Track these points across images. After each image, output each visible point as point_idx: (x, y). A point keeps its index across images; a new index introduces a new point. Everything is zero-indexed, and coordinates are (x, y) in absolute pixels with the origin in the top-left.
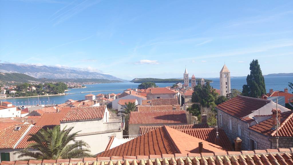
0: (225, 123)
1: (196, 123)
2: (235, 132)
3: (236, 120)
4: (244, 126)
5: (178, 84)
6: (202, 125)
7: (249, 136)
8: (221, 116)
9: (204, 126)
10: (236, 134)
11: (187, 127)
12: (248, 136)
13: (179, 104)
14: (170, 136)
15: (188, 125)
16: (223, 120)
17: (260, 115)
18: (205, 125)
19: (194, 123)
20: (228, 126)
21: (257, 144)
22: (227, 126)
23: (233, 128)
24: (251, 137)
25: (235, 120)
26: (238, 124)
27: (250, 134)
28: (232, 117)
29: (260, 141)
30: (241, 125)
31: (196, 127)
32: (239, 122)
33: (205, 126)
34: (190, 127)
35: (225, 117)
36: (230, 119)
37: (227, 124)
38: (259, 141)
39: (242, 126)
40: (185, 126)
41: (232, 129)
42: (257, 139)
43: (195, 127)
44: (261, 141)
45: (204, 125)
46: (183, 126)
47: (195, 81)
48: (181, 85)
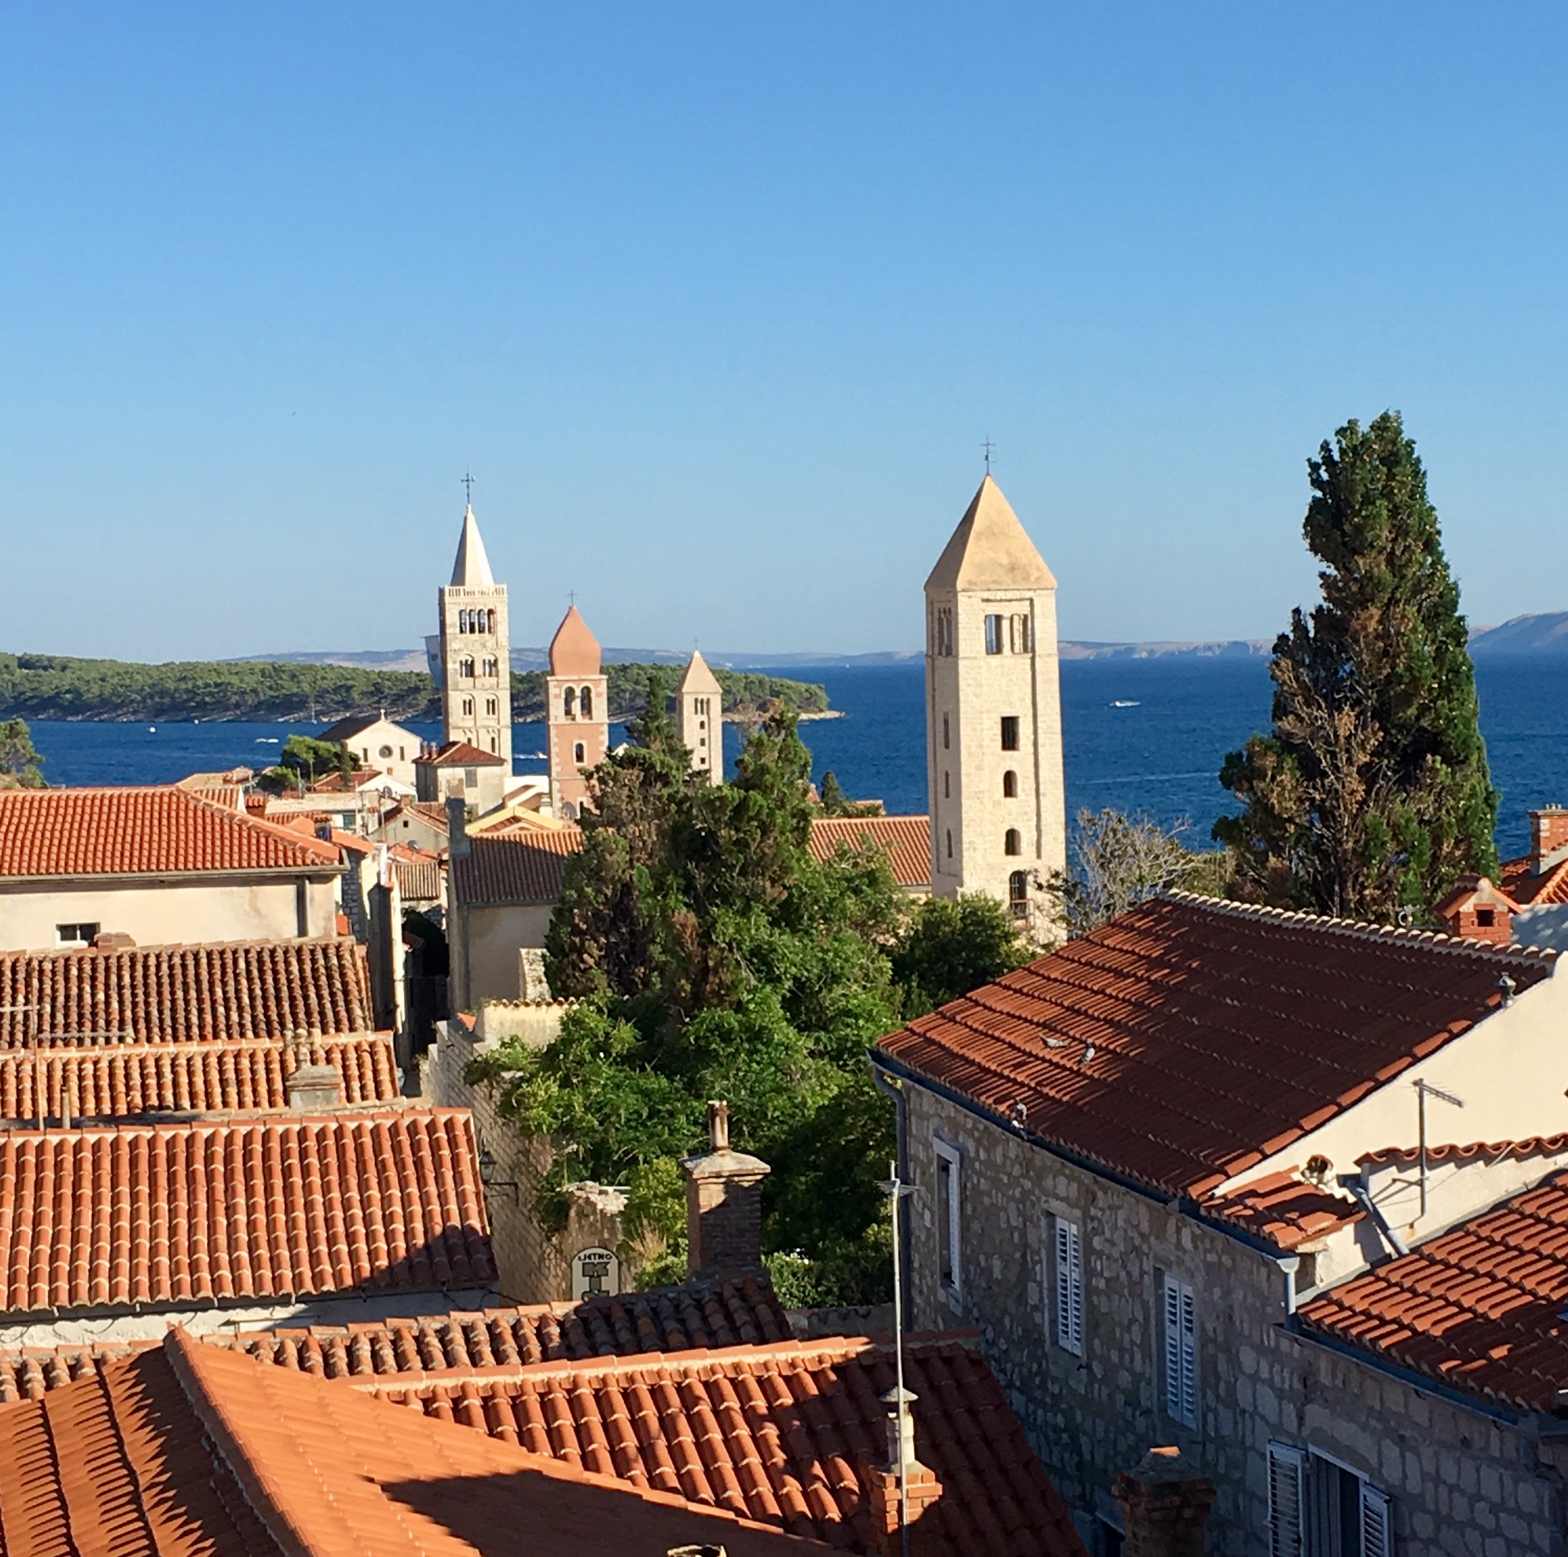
0: (997, 1264)
1: (610, 1285)
2: (1124, 1378)
3: (1141, 1211)
4: (1239, 1295)
5: (355, 744)
6: (699, 1305)
7: (1301, 1418)
8: (945, 1167)
9: (728, 1316)
10: (1132, 1401)
11: (495, 1339)
12: (1291, 1424)
13: (384, 1019)
14: (255, 1483)
15: (505, 1318)
16: (976, 1226)
17: (1430, 1144)
18: (734, 1303)
19: (594, 1272)
20: (1033, 1300)
21: (1395, 1515)
22: (1021, 1298)
23: (1094, 1323)
24: (1318, 1437)
25: (1121, 1215)
26: (1159, 1274)
27: (1307, 1400)
28: (1087, 1177)
29: (1424, 1476)
30: (1200, 1277)
31: (624, 1336)
32: (1179, 1245)
33: (741, 1318)
34: (540, 1335)
35: (995, 1183)
36: (1055, 1205)
37: (1025, 1274)
38: (1413, 1485)
39: (1217, 1292)
40: (467, 1330)
41: (1089, 1349)
42: (1392, 1451)
43: (601, 1337)
44: (1438, 1480)
45: (720, 1298)
46: (442, 1334)
47: (599, 695)
48: (396, 752)
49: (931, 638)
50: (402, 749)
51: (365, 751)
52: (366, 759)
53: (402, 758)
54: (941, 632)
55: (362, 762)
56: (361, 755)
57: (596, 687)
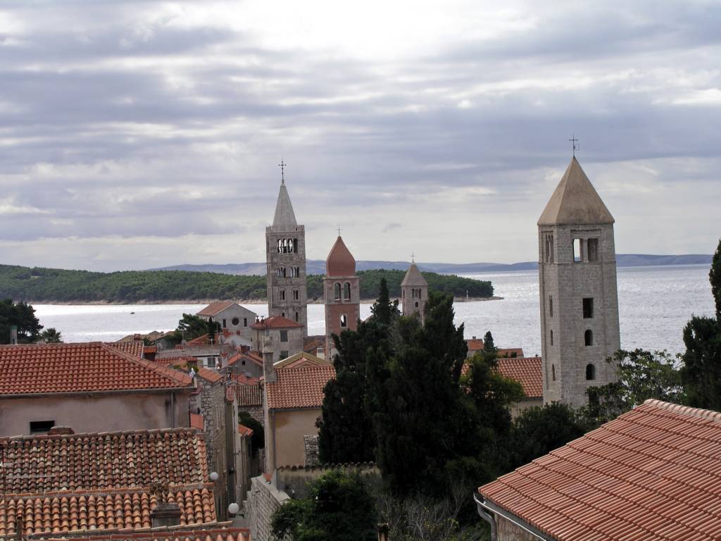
5: (218, 317)
47: (355, 288)
48: (241, 322)
49: (542, 252)
50: (245, 319)
51: (224, 321)
52: (225, 326)
53: (246, 325)
54: (547, 250)
55: (222, 327)
56: (221, 322)
57: (353, 283)
